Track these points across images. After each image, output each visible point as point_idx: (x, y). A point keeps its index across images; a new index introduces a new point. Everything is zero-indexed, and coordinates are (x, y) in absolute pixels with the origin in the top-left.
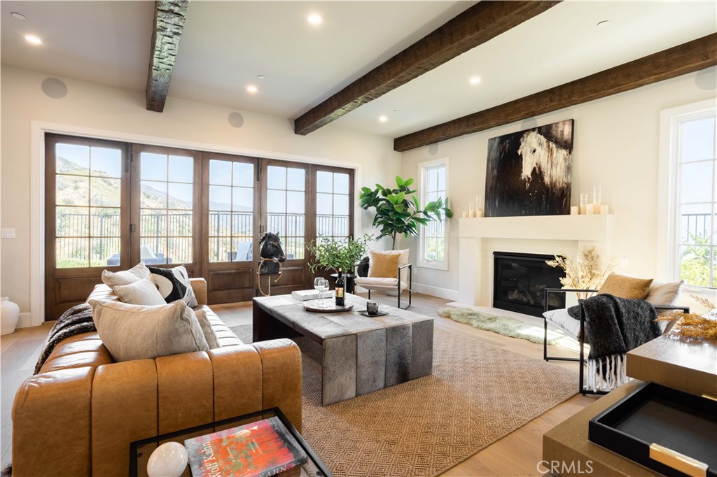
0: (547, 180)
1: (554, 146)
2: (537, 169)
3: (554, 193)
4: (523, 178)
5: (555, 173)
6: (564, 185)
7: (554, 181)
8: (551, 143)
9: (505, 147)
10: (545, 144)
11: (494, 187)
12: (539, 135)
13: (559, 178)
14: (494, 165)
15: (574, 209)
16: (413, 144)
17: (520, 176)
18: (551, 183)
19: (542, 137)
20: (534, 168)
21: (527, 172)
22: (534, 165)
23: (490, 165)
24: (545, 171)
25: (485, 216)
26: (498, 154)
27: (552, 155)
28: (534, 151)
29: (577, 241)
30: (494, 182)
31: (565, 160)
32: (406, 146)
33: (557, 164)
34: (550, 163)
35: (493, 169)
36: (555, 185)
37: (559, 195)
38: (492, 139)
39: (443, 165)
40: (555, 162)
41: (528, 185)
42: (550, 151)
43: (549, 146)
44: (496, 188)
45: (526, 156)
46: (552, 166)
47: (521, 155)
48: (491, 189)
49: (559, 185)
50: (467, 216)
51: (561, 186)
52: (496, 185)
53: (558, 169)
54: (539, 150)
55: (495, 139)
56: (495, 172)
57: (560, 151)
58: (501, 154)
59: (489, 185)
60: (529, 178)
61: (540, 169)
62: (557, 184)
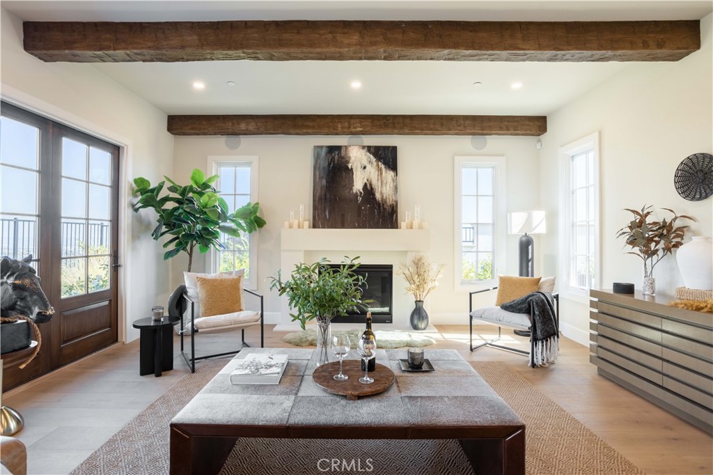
0: (378, 196)
1: (383, 166)
2: (368, 185)
3: (384, 209)
4: (354, 191)
5: (384, 191)
6: (394, 202)
7: (384, 198)
8: (380, 163)
9: (333, 158)
10: (375, 163)
11: (323, 197)
12: (368, 154)
13: (389, 195)
14: (322, 175)
15: (403, 224)
16: (205, 129)
17: (351, 189)
18: (382, 199)
19: (372, 156)
20: (366, 184)
21: (358, 186)
22: (365, 181)
23: (318, 174)
24: (376, 187)
25: (314, 227)
26: (327, 164)
27: (381, 174)
28: (365, 168)
29: (406, 252)
30: (324, 192)
31: (393, 180)
32: (192, 129)
33: (386, 183)
34: (380, 181)
35: (321, 178)
36: (386, 202)
37: (390, 211)
38: (318, 147)
39: (249, 164)
40: (385, 181)
41: (360, 199)
42: (380, 170)
43: (378, 165)
44: (326, 198)
45: (356, 171)
46: (382, 184)
47: (352, 169)
48: (320, 199)
49: (390, 202)
50: (291, 227)
51: (391, 203)
52: (325, 195)
53: (388, 188)
54: (369, 167)
55: (321, 147)
56: (324, 182)
57: (388, 172)
58: (329, 164)
59: (318, 194)
60: (361, 193)
61: (371, 185)
62: (388, 201)
